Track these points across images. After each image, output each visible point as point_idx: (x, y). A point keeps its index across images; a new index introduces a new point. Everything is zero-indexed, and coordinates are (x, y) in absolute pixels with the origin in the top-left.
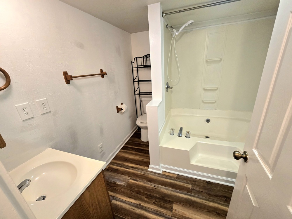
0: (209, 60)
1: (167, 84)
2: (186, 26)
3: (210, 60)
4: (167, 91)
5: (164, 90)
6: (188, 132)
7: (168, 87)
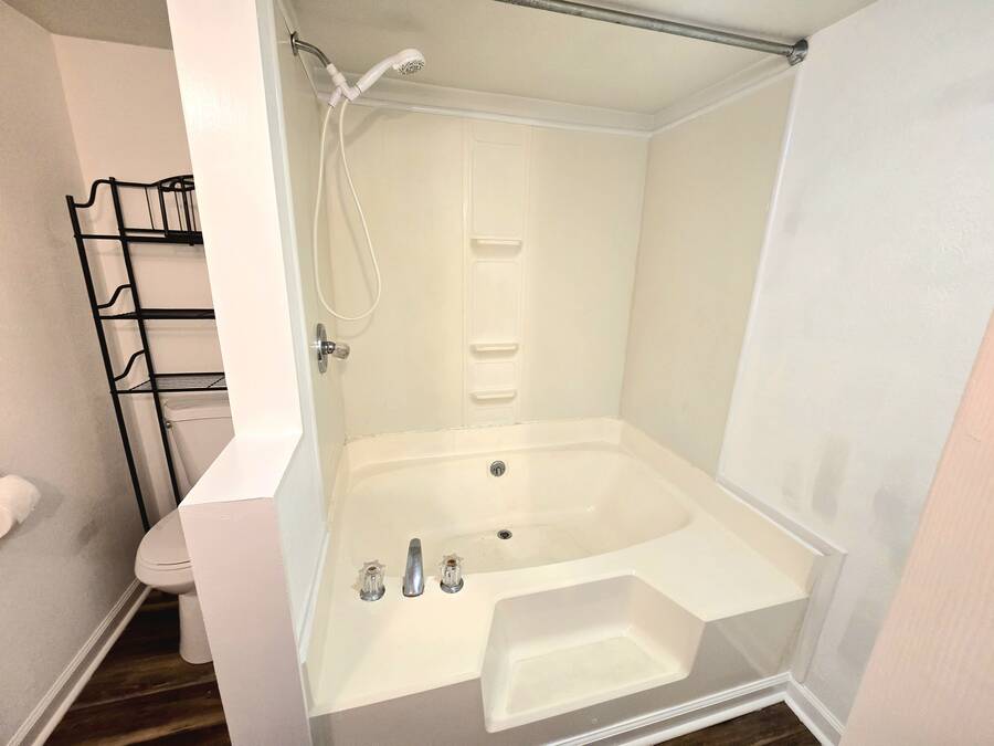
0: (482, 242)
1: (320, 332)
2: (389, 73)
3: (488, 242)
4: (322, 369)
5: (308, 362)
6: (452, 563)
7: (326, 350)
